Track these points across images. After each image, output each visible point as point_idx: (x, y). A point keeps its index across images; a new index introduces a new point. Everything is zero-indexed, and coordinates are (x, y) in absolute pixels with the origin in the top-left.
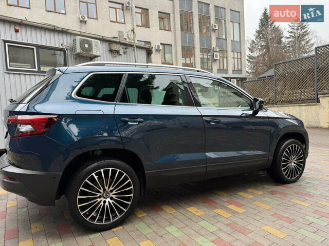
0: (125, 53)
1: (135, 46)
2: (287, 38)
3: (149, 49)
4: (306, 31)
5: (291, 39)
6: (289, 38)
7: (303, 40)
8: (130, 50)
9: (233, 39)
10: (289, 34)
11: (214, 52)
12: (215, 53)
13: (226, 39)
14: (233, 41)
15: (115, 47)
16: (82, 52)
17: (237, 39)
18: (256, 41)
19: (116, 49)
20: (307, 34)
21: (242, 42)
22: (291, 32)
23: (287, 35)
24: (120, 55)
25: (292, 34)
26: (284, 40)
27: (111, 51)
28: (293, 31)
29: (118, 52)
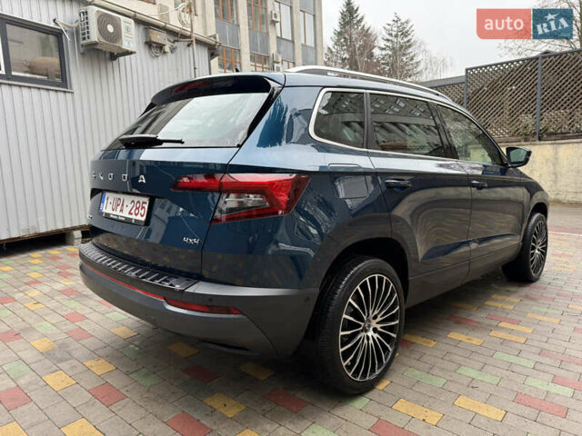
0: (173, 50)
1: (193, 39)
2: (382, 49)
3: (215, 45)
4: (408, 41)
5: (387, 52)
6: (385, 49)
7: (404, 55)
8: (181, 45)
9: (303, 42)
10: (385, 42)
11: (274, 62)
12: (276, 65)
13: (293, 42)
14: (304, 46)
15: (158, 37)
16: (103, 40)
17: (310, 43)
18: (334, 50)
19: (160, 42)
20: (410, 46)
21: (318, 49)
22: (388, 40)
23: (382, 44)
24: (165, 53)
25: (388, 44)
26: (376, 52)
27: (149, 44)
28: (390, 38)
29: (161, 47)
